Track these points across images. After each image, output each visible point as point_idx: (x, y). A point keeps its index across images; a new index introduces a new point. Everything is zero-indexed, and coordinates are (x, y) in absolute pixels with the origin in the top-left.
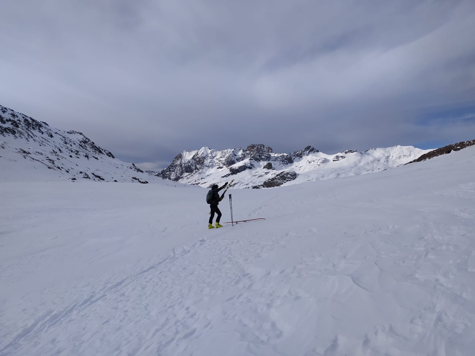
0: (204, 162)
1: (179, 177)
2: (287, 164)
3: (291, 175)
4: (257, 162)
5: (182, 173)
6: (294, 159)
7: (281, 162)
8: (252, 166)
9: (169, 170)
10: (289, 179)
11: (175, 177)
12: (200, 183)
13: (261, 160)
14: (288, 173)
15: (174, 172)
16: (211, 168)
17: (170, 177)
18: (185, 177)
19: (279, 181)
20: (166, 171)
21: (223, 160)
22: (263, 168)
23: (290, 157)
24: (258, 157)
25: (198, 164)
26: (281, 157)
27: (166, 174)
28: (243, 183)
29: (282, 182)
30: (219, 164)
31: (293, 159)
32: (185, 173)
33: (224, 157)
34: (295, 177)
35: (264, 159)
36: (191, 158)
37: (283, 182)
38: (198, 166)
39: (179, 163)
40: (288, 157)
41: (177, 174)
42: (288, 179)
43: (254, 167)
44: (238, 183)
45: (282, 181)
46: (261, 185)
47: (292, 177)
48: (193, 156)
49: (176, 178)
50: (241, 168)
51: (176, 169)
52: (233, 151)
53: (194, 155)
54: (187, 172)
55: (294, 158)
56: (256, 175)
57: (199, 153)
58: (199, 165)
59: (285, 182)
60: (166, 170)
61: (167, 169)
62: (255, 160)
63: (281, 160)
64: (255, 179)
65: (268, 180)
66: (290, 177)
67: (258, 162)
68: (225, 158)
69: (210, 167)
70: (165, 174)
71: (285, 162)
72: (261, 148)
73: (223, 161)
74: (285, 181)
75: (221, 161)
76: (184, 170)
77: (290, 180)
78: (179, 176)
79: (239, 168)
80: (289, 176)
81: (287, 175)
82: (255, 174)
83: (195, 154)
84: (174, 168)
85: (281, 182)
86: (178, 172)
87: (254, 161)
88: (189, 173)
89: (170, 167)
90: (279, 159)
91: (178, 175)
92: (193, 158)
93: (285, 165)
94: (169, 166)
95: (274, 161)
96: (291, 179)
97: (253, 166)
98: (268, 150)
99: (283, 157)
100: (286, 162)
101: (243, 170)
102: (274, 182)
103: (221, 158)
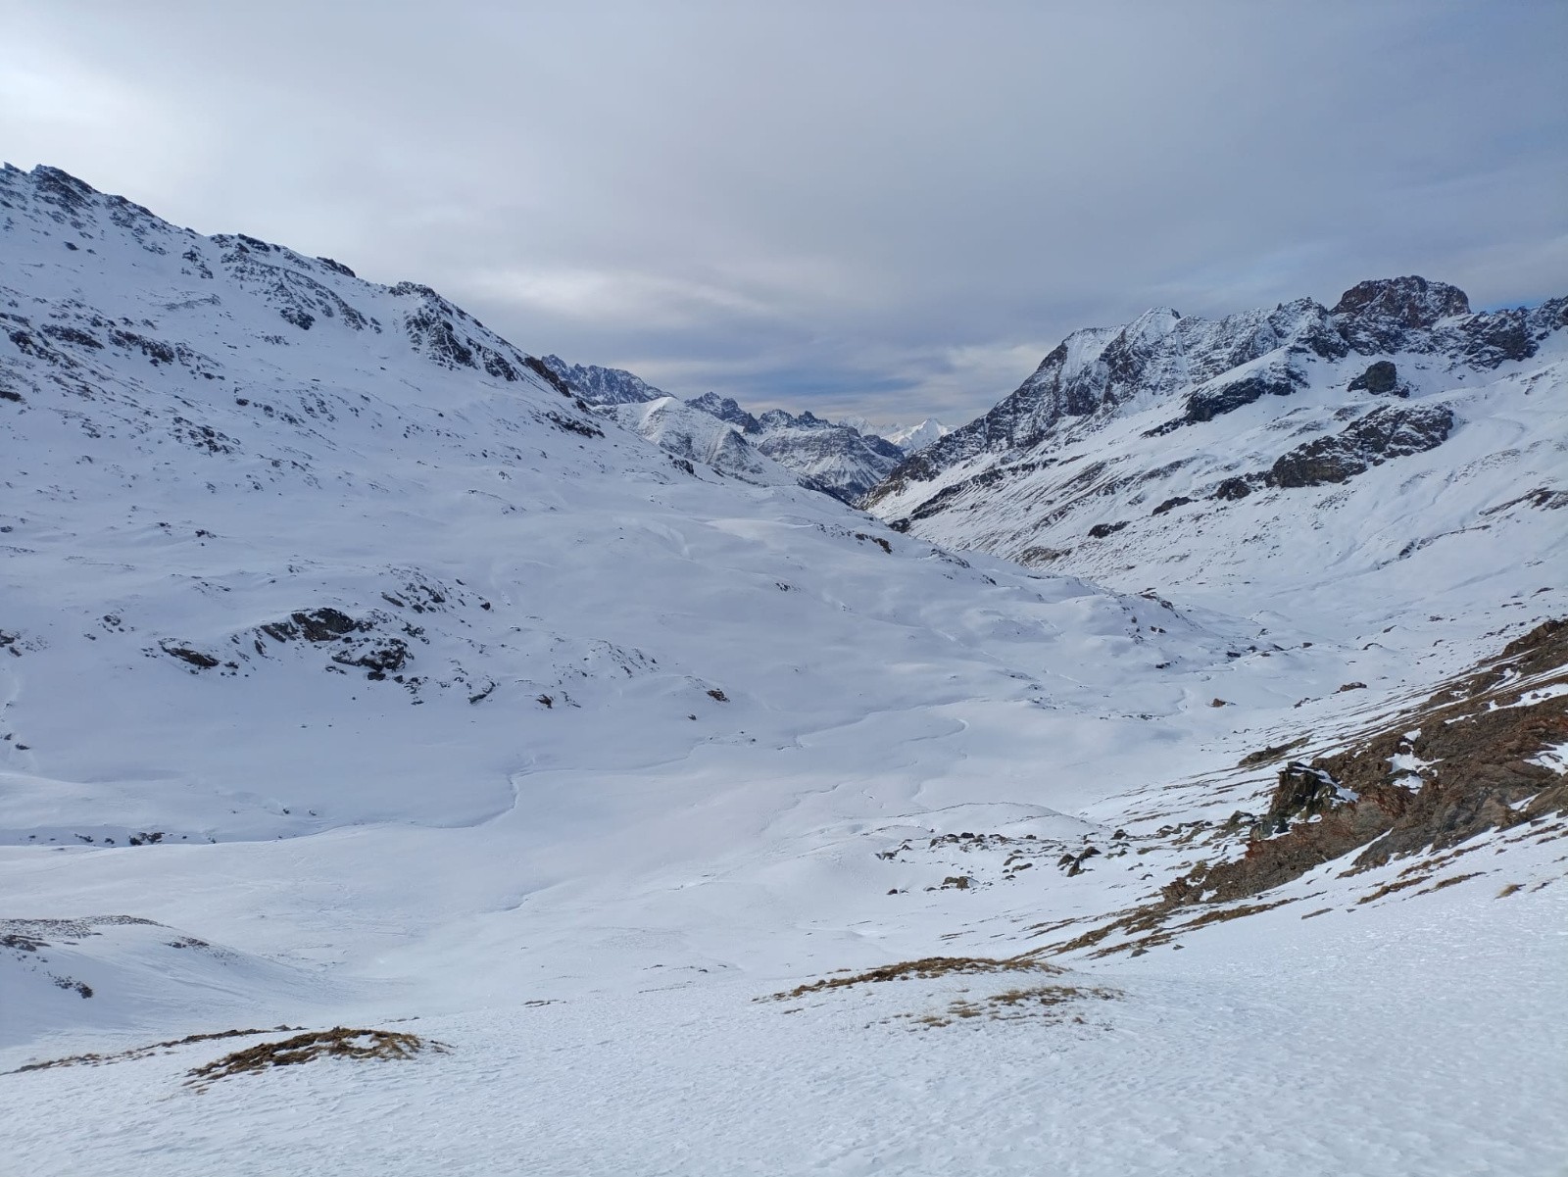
0: (1141, 369)
1: (1043, 432)
2: (1496, 363)
3: (1419, 426)
4: (1326, 360)
5: (1056, 415)
6: (1541, 337)
7: (1462, 357)
8: (1292, 381)
9: (1014, 407)
10: (1404, 447)
11: (1029, 433)
12: (1055, 460)
13: (1352, 351)
14: (1403, 412)
15: (1029, 415)
16: (1165, 394)
17: (1011, 431)
18: (1065, 430)
19: (1346, 458)
20: (1003, 412)
21: (1222, 359)
22: (1349, 390)
23: (1515, 330)
24: (1336, 338)
25: (1119, 380)
26: (1463, 333)
27: (1000, 421)
28: (1215, 461)
29: (1362, 461)
30: (1203, 374)
31: (1532, 339)
32: (1067, 417)
33: (1228, 345)
34: (1437, 435)
35: (1366, 345)
36: (1099, 356)
37: (1371, 459)
38: (1117, 389)
39: (1053, 379)
40: (1507, 328)
41: (1039, 419)
42: (1398, 448)
43: (1306, 385)
44: (1192, 459)
45: (1361, 457)
46: (1260, 476)
47: (1421, 437)
48: (1107, 350)
49: (1030, 436)
50: (1233, 394)
51: (1038, 400)
52: (1272, 317)
53: (1111, 345)
54: (1074, 411)
55: (1547, 333)
56: (1289, 425)
57: (1128, 333)
58: (1122, 383)
59: (1377, 463)
60: (1002, 407)
61: (1006, 404)
62: (1321, 354)
63: (1462, 348)
64: (1279, 441)
65: (1296, 451)
66: (1411, 437)
67: (1332, 360)
68: (1229, 350)
69: (1162, 389)
70: (997, 423)
71: (1488, 356)
72: (1409, 295)
73: (1221, 363)
74: (1380, 456)
75: (1212, 361)
76: (1065, 405)
77: (1408, 453)
78: (1042, 428)
79: (1226, 393)
80: (1404, 428)
81: (1395, 426)
82: (1290, 418)
83: (1116, 340)
84: (1033, 399)
85: (1356, 461)
86: (1042, 413)
87: (1314, 355)
88: (1081, 417)
89: (1018, 396)
90: (1451, 342)
91: (1038, 424)
92: (1104, 357)
93: (1481, 368)
94: (1015, 394)
95: (1422, 352)
96: (1417, 443)
97: (1300, 381)
98: (1447, 303)
99: (1476, 332)
100: (1492, 353)
101: (1241, 402)
102: (1319, 462)
103: (1215, 348)
